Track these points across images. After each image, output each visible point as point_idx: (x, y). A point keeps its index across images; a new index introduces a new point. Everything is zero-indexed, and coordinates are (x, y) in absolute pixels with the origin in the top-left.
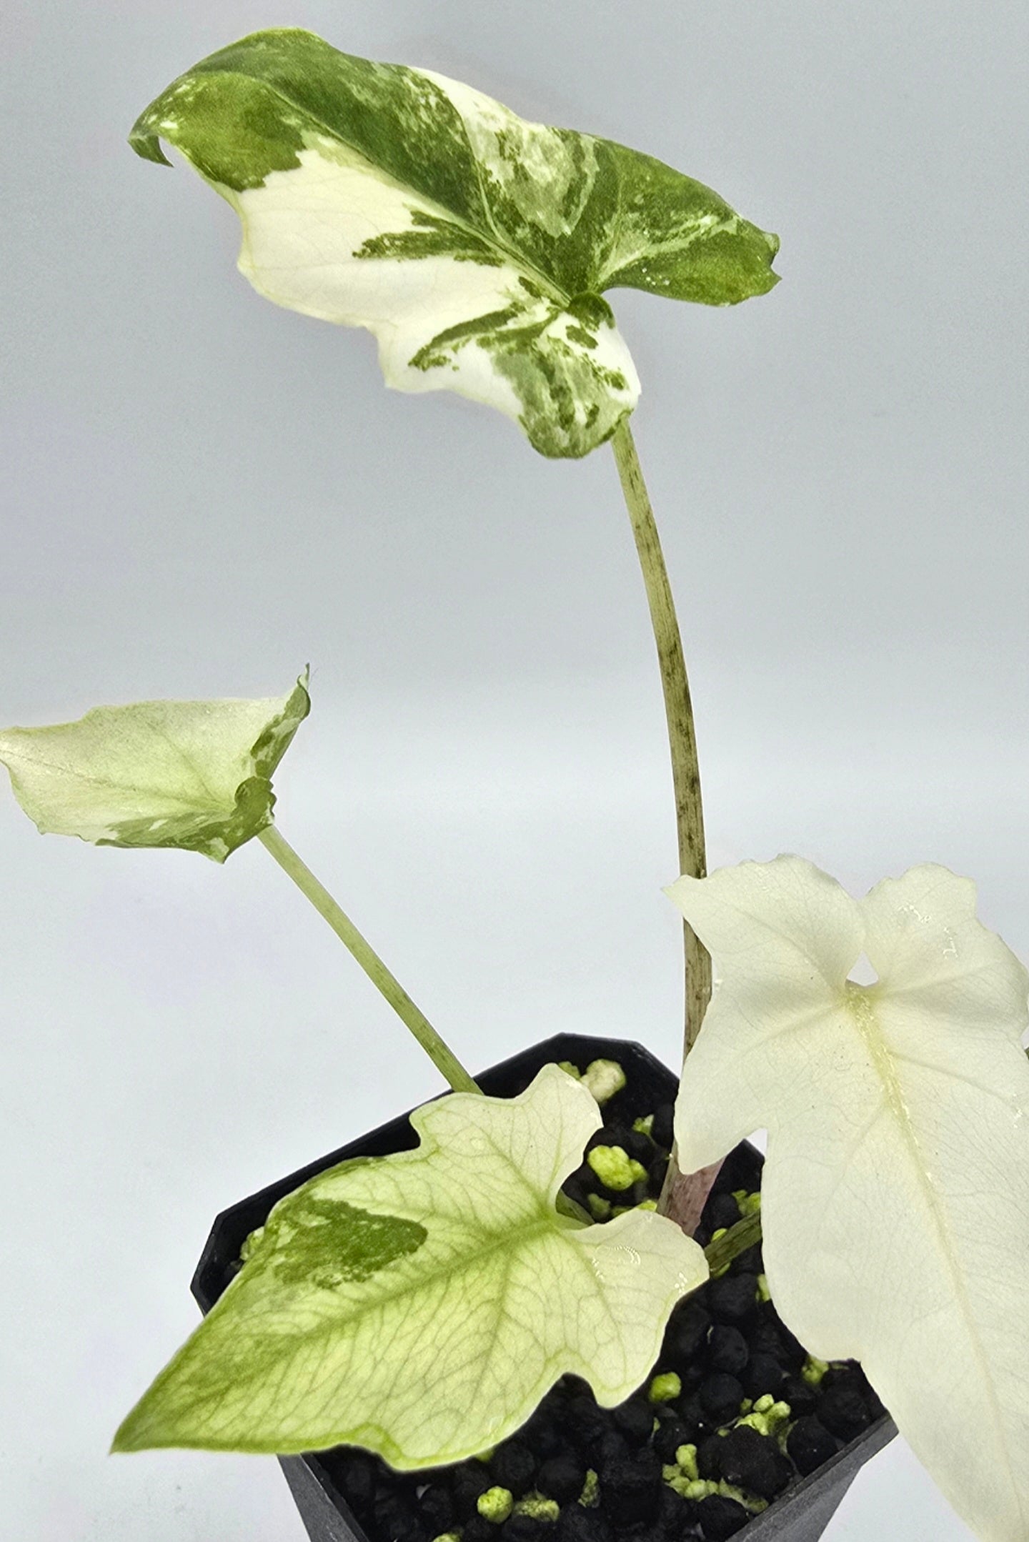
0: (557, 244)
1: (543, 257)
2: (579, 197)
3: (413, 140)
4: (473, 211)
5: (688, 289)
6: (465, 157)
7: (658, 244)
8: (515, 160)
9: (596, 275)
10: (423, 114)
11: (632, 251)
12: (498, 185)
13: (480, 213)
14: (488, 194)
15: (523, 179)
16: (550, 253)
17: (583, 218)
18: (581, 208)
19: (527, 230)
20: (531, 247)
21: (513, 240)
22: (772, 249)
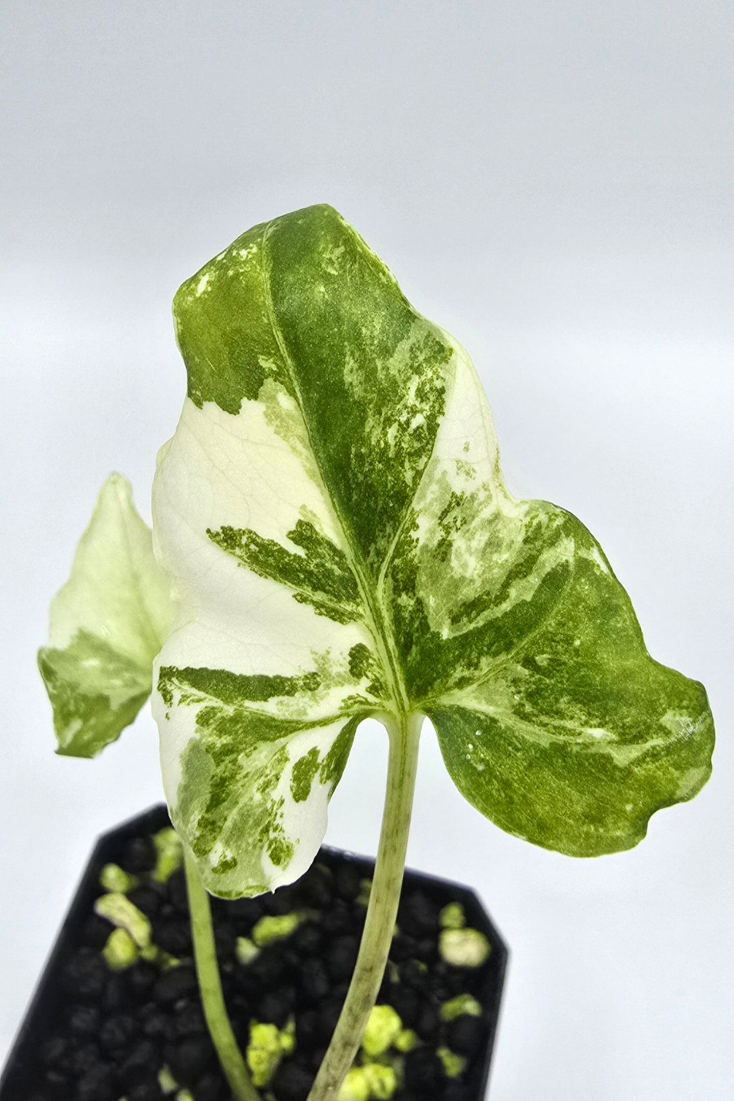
0: (429, 636)
1: (409, 635)
2: (478, 614)
3: (363, 450)
4: (376, 548)
5: (494, 792)
6: (402, 497)
7: (518, 718)
8: (448, 533)
9: (441, 693)
10: (392, 431)
11: (490, 701)
12: (415, 544)
13: (380, 554)
14: (399, 545)
15: (439, 557)
16: (418, 638)
17: (466, 636)
18: (472, 626)
19: (412, 602)
20: (404, 619)
21: (394, 601)
22: (679, 793)
